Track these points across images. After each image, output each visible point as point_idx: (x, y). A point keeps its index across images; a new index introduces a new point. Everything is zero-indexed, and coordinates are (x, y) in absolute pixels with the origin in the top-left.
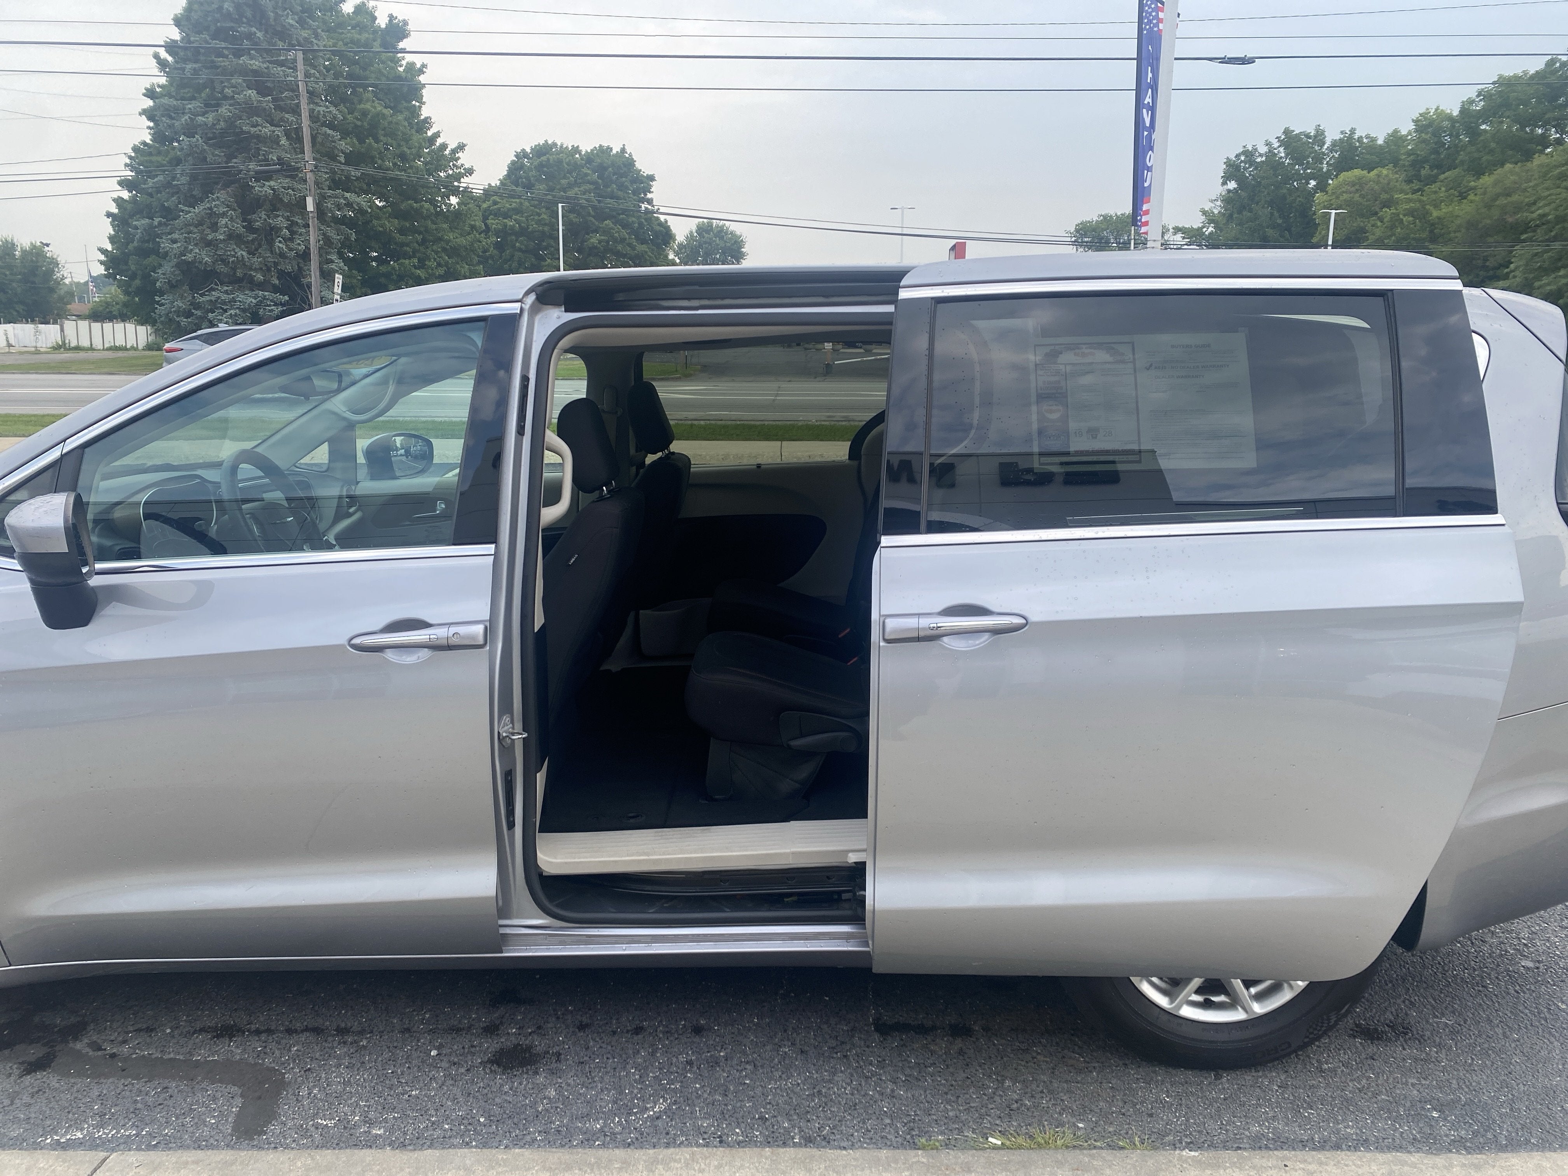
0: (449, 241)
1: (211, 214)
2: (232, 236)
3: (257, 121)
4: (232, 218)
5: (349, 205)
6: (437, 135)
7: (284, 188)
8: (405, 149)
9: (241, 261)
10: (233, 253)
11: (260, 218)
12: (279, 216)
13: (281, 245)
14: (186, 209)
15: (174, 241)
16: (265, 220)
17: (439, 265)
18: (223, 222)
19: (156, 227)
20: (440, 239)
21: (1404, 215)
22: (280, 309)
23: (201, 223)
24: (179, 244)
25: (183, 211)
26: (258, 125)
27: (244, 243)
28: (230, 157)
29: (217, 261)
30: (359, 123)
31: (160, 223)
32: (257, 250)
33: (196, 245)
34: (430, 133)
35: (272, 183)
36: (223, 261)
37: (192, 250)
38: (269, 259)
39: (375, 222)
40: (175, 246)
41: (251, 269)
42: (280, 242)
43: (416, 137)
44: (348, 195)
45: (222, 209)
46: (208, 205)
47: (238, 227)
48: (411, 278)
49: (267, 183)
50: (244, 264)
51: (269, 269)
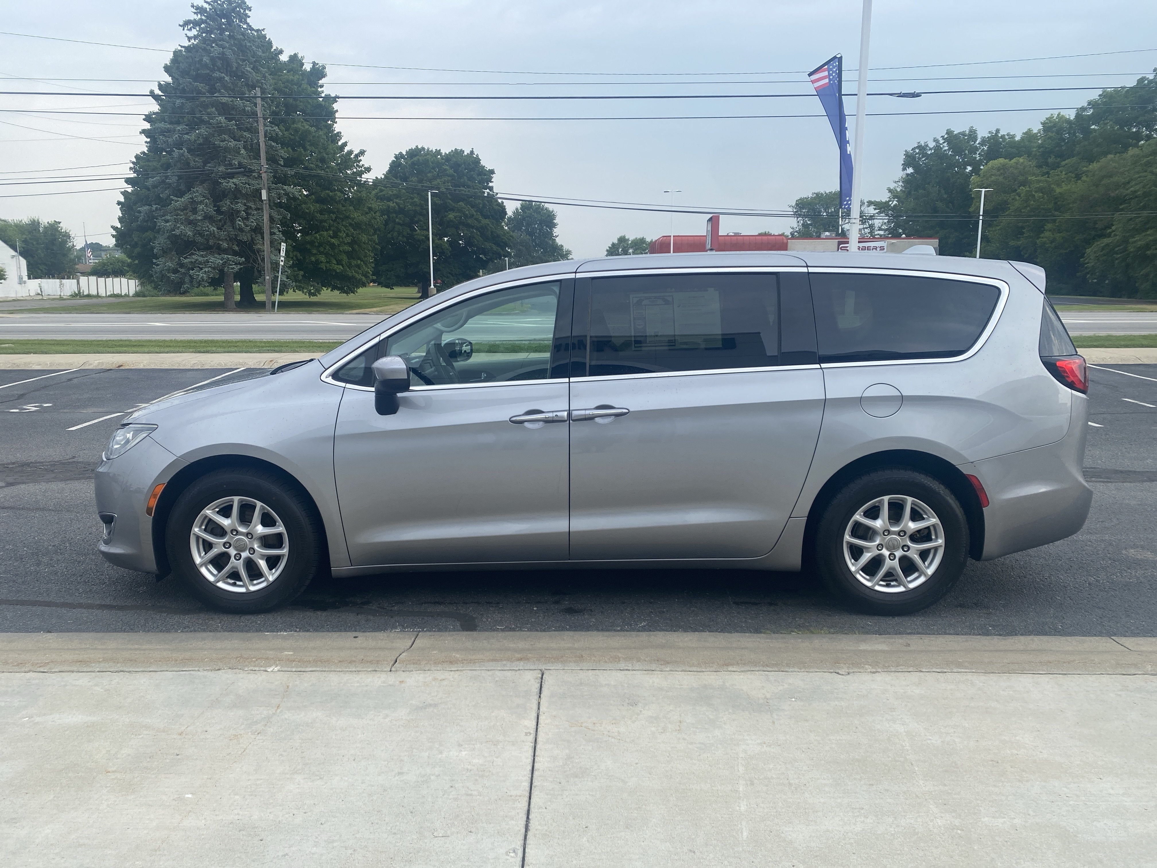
0: (353, 219)
1: (193, 202)
2: (207, 217)
3: (225, 138)
4: (206, 205)
5: (287, 194)
6: (345, 144)
7: (242, 183)
8: (325, 155)
9: (212, 234)
10: (207, 229)
11: (226, 204)
12: (239, 203)
13: (240, 223)
14: (176, 198)
15: (167, 221)
16: (229, 205)
17: (347, 235)
18: (201, 207)
19: (154, 211)
20: (348, 217)
21: (1036, 192)
22: (239, 267)
23: (185, 209)
24: (170, 223)
25: (173, 200)
26: (226, 140)
27: (214, 221)
28: (205, 163)
29: (196, 234)
30: (292, 137)
31: (156, 208)
32: (223, 226)
33: (182, 223)
34: (340, 143)
35: (234, 180)
36: (200, 234)
37: (179, 227)
38: (232, 233)
39: (303, 206)
40: (168, 224)
41: (219, 239)
42: (239, 221)
43: (331, 146)
44: (285, 187)
45: (200, 199)
46: (190, 196)
47: (211, 210)
48: (327, 245)
49: (231, 180)
50: (214, 236)
51: (231, 239)
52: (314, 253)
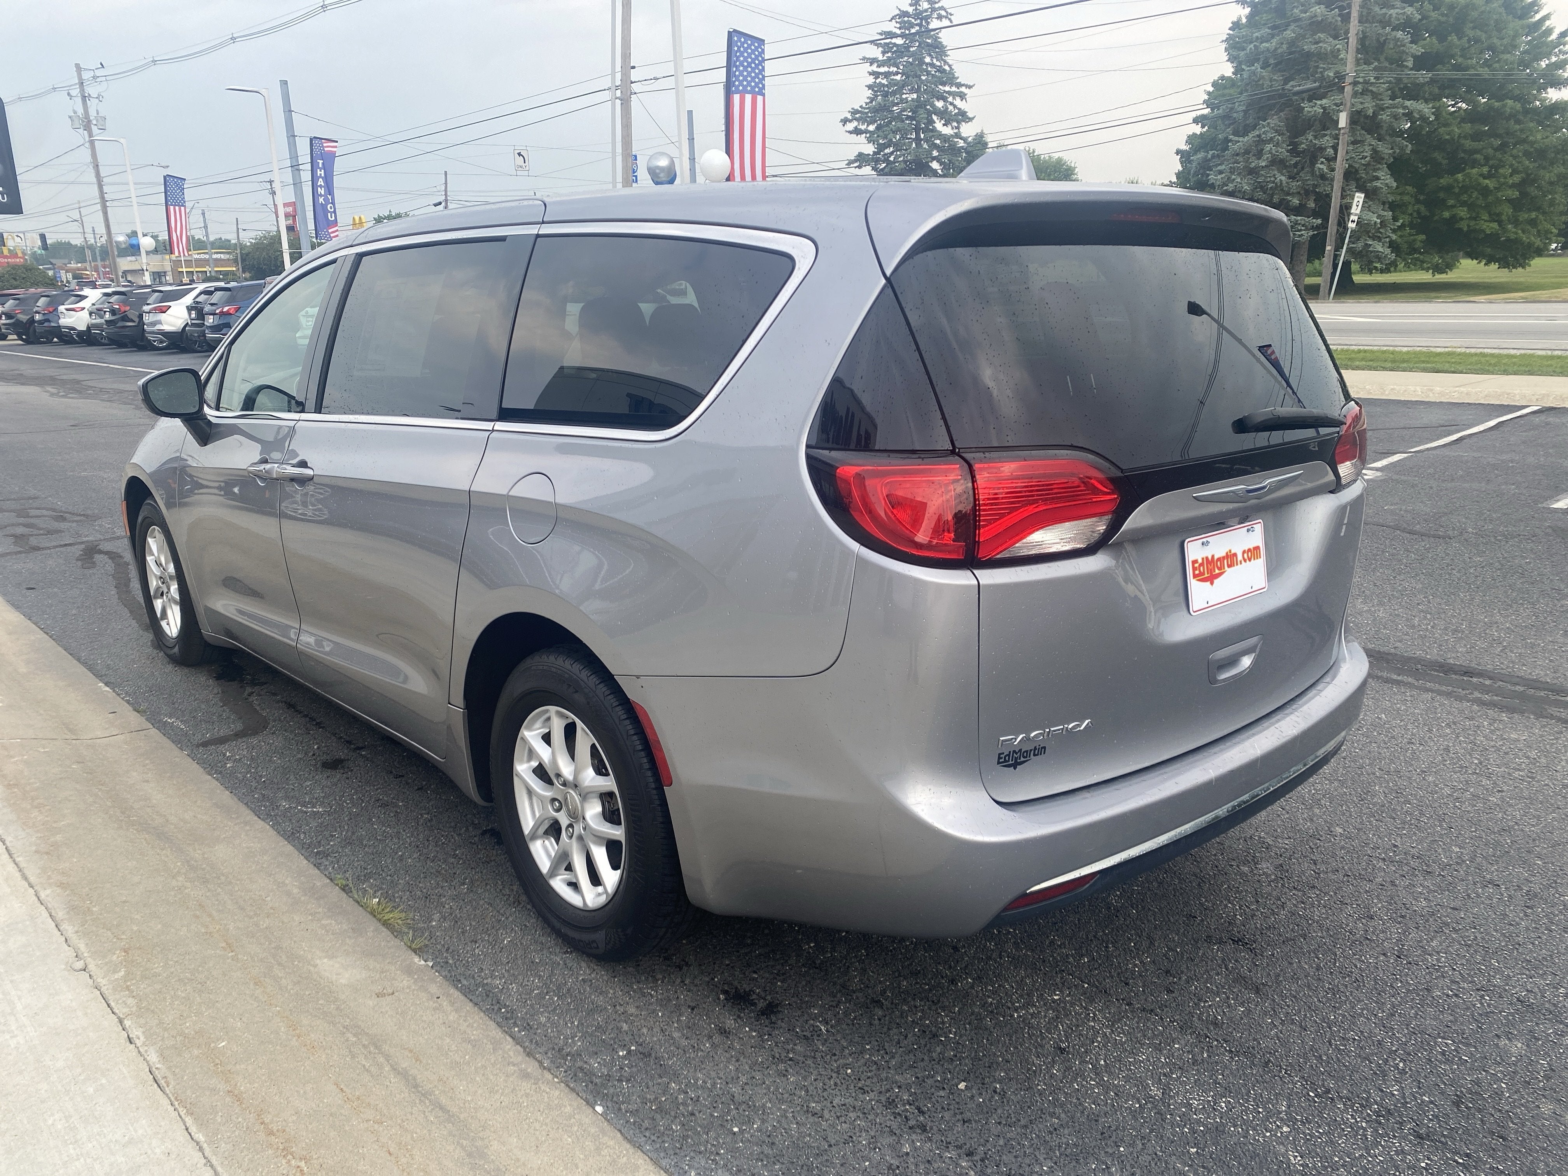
0: (1532, 143)
1: (1260, 141)
2: (1277, 163)
3: (1320, 37)
4: (1277, 143)
5: (1409, 116)
6: (1547, 17)
7: (1336, 105)
8: (1495, 40)
9: (1279, 187)
10: (1272, 179)
11: (1307, 140)
12: (1326, 135)
13: (1321, 166)
14: (1237, 138)
15: (1221, 172)
16: (1311, 141)
17: (1515, 172)
18: (1268, 149)
19: (1209, 160)
20: (1524, 141)
22: (1311, 233)
23: (1247, 152)
24: (1223, 175)
25: (1231, 141)
26: (1320, 42)
27: (1286, 167)
28: (1286, 81)
29: (1256, 188)
30: (1443, 19)
31: (1213, 156)
32: (1298, 174)
33: (1239, 174)
34: (1538, 17)
35: (1324, 101)
36: (1262, 187)
37: (1234, 180)
38: (1309, 182)
39: (1442, 130)
40: (1219, 177)
41: (1288, 194)
42: (1322, 163)
43: (1514, 25)
44: (1408, 103)
45: (1270, 135)
46: (1258, 133)
47: (1283, 151)
48: (1476, 190)
49: (1319, 102)
50: (1282, 190)
51: (1306, 193)
52: (1450, 204)
